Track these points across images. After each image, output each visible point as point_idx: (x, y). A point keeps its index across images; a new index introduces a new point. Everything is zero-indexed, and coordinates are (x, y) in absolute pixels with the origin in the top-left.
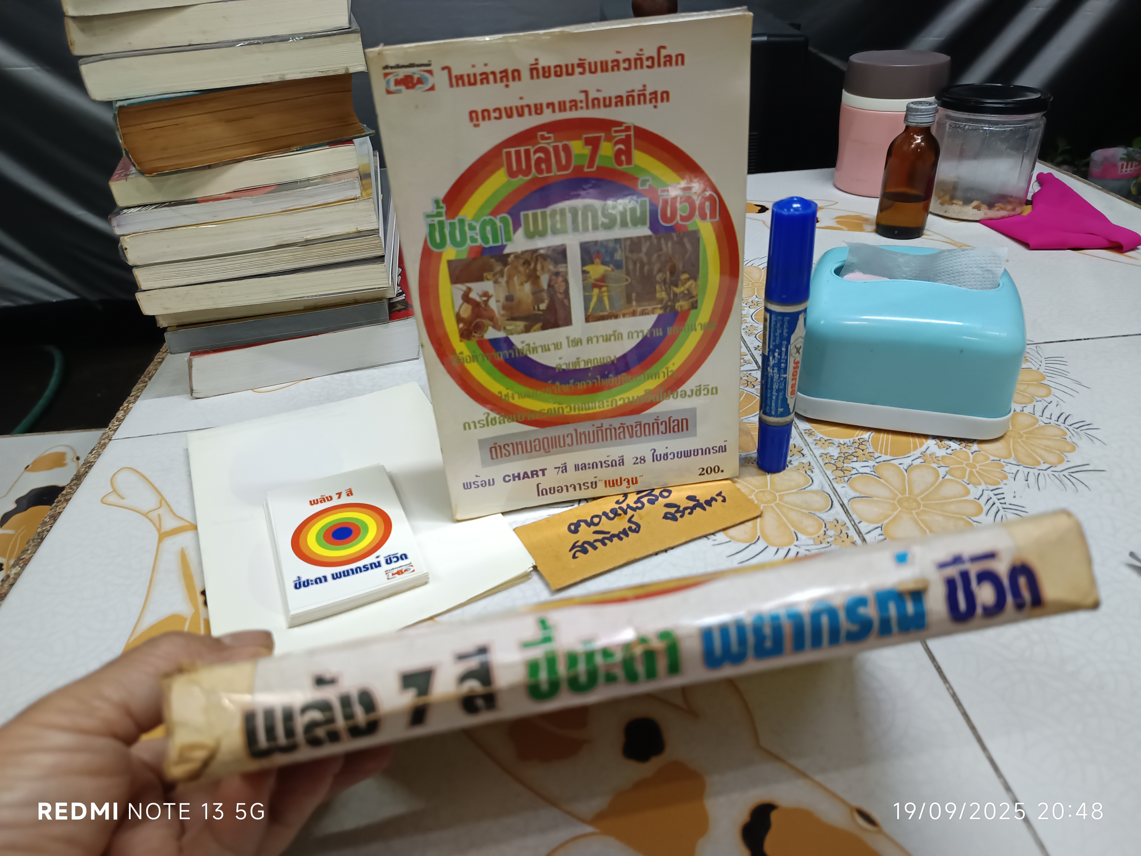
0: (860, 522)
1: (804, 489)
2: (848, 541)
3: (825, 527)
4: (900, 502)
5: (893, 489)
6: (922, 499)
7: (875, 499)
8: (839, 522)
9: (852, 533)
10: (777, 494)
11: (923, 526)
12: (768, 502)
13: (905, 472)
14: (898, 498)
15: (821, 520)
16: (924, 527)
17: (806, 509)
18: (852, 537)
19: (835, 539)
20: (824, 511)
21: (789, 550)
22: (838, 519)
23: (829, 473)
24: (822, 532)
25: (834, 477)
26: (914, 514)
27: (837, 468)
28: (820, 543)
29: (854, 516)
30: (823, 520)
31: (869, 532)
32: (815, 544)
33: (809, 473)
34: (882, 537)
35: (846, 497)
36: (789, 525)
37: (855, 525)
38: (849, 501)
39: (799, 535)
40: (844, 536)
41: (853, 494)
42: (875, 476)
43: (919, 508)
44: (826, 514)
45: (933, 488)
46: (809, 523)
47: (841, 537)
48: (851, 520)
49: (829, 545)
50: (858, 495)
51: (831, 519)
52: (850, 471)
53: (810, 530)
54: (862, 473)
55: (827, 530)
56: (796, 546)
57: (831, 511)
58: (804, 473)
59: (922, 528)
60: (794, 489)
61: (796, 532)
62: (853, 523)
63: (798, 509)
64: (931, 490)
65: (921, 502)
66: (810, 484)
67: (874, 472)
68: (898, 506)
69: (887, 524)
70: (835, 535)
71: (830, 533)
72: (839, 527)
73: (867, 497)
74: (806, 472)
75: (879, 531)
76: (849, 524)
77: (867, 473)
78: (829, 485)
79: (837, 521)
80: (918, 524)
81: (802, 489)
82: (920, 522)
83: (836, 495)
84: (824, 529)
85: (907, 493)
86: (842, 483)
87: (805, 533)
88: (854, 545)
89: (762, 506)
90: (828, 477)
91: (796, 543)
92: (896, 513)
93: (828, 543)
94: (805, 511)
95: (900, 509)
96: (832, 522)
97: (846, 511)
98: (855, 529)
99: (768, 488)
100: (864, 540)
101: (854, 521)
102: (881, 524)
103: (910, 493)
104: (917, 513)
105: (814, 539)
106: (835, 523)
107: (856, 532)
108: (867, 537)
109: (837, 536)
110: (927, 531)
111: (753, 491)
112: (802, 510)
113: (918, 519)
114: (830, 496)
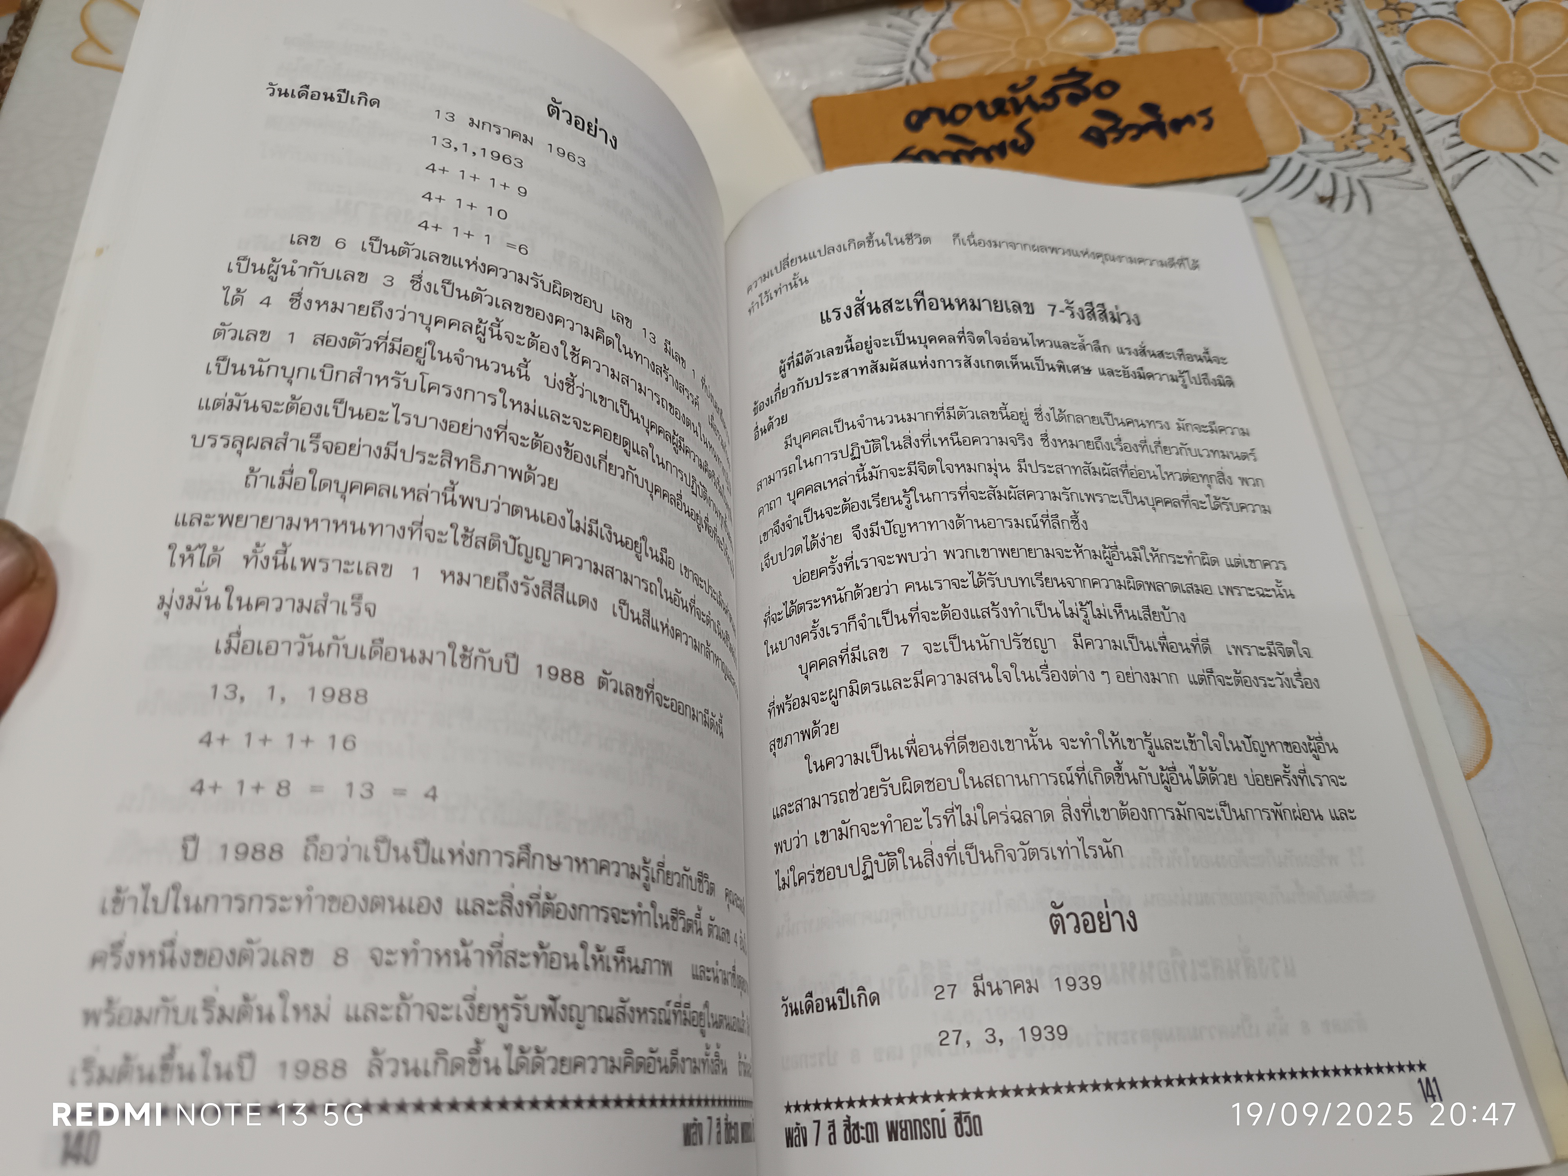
0: (1420, 111)
1: (1325, 45)
2: (1394, 146)
3: (1357, 118)
4: (1496, 73)
5: (1486, 49)
6: (1537, 70)
7: (1452, 66)
8: (1384, 110)
9: (1404, 130)
10: (1274, 55)
11: (1532, 119)
12: (1257, 69)
13: (1511, 16)
14: (1493, 66)
15: (1350, 106)
16: (1534, 123)
17: (1323, 84)
18: (1403, 138)
19: (1373, 143)
20: (1356, 89)
21: (1289, 160)
22: (1380, 104)
23: (1371, 14)
24: (1349, 129)
25: (1380, 23)
26: (1520, 97)
27: (1388, 4)
28: (1343, 148)
29: (1410, 100)
30: (1354, 106)
31: (1434, 130)
32: (1335, 151)
33: (1336, 14)
34: (1456, 140)
35: (1399, 62)
36: (1293, 116)
37: (1410, 117)
38: (1405, 68)
39: (1310, 134)
40: (1388, 136)
41: (1412, 56)
42: (1455, 22)
43: (1529, 86)
44: (1359, 95)
45: (1559, 48)
46: (1327, 110)
47: (1382, 138)
48: (1405, 106)
49: (1359, 152)
50: (1420, 58)
51: (1368, 104)
52: (1411, 12)
53: (1329, 124)
54: (1433, 17)
55: (1359, 124)
56: (1301, 153)
57: (1371, 90)
58: (1326, 13)
59: (1530, 125)
60: (1305, 45)
61: (1305, 128)
62: (1407, 112)
63: (1309, 84)
64: (1554, 52)
65: (1534, 74)
66: (1334, 36)
67: (1456, 15)
68: (1492, 81)
69: (1469, 114)
70: (1372, 134)
71: (1366, 130)
72: (1382, 119)
73: (1437, 63)
74: (1330, 12)
75: (1451, 128)
76: (1399, 114)
77: (1441, 17)
78: (1370, 39)
79: (1379, 108)
80: (1523, 116)
81: (1319, 47)
82: (1528, 113)
83: (1382, 57)
84: (1353, 123)
85: (1512, 56)
86: (1394, 34)
87: (1320, 129)
88: (1404, 154)
89: (1245, 77)
90: (1369, 23)
91: (1302, 147)
92: (1487, 94)
93: (1359, 148)
94: (1322, 88)
95: (1494, 87)
96: (1369, 110)
97: (1396, 89)
98: (1410, 124)
99: (1259, 43)
100: (1423, 145)
101: (1408, 108)
102: (1458, 114)
103: (1516, 58)
104: (1525, 96)
105: (1334, 141)
106: (1375, 111)
107: (1412, 129)
108: (1429, 139)
109: (1376, 135)
110: (1540, 131)
111: (1231, 48)
112: (1318, 87)
113: (1525, 108)
114: (1370, 60)
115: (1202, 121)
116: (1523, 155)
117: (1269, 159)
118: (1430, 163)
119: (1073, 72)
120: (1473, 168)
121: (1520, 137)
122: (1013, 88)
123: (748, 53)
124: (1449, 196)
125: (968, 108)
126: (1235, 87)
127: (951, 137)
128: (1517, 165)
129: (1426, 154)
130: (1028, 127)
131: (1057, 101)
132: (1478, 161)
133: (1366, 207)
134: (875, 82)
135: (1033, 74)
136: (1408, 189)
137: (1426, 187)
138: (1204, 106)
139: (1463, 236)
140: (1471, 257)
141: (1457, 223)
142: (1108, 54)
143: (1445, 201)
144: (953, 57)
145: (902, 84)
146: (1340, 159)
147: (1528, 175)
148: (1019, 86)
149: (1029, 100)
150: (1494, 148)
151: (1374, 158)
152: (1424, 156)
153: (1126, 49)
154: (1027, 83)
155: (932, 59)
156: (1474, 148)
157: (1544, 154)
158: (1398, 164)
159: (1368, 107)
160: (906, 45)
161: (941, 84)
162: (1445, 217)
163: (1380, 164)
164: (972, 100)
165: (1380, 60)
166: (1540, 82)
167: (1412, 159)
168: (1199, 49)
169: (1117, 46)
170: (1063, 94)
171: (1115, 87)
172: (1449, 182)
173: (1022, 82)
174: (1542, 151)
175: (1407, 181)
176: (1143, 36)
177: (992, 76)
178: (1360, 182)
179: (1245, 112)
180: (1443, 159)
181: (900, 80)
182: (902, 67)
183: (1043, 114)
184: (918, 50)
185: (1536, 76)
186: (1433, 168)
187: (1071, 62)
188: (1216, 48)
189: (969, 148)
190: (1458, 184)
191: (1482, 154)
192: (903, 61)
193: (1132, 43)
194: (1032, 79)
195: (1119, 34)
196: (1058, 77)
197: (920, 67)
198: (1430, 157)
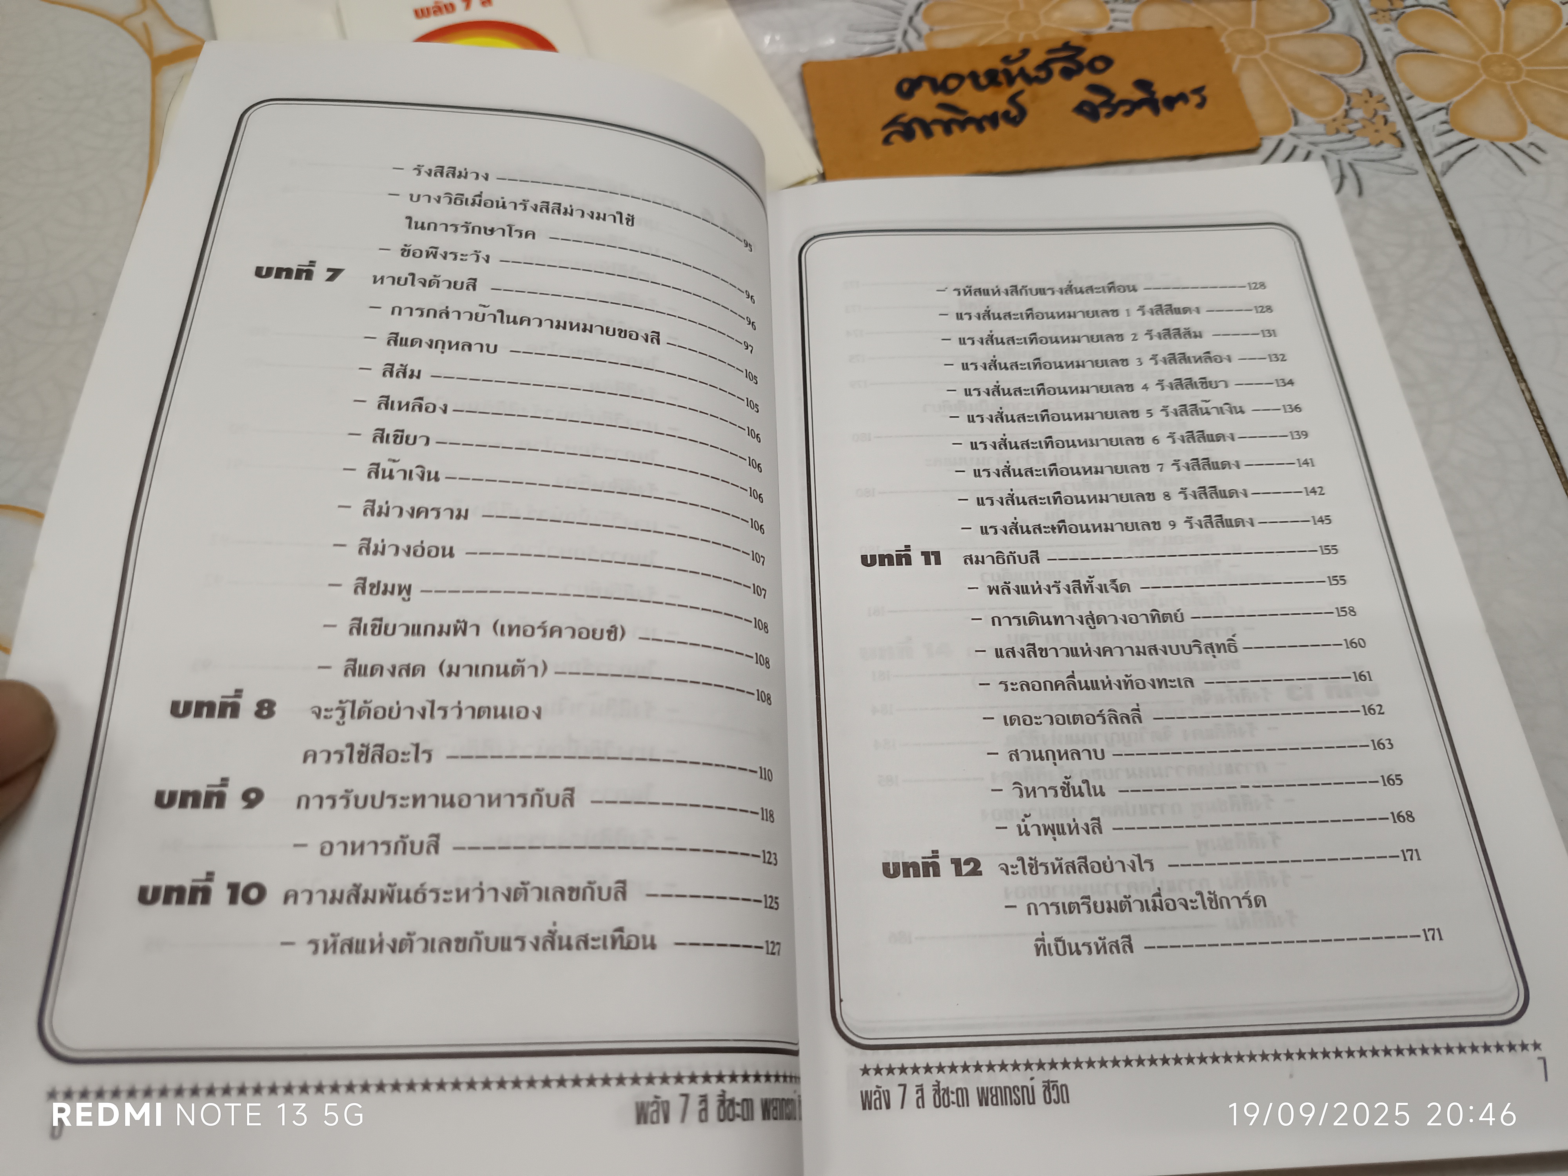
0: (1410, 98)
1: (1318, 29)
3: (1348, 102)
4: (1486, 63)
5: (1477, 39)
6: (1527, 62)
7: (1443, 55)
8: (1375, 95)
9: (1394, 115)
10: (1267, 37)
11: (1521, 110)
12: (1250, 51)
13: (1501, 8)
14: (1483, 56)
15: (1342, 91)
16: (1523, 113)
17: (1316, 67)
18: (1394, 123)
19: (1364, 127)
20: (1348, 74)
21: (1281, 141)
22: (1371, 89)
24: (1340, 113)
25: (1371, 10)
26: (1509, 88)
28: (1335, 131)
29: (1401, 86)
30: (1345, 90)
31: (1424, 117)
32: (1327, 134)
34: (1446, 127)
35: (1390, 49)
36: (1284, 97)
37: (1400, 104)
38: (1396, 55)
39: (1302, 116)
40: (1379, 121)
41: (1404, 44)
42: (1446, 12)
43: (1518, 78)
44: (1351, 79)
45: (1549, 39)
46: (1319, 93)
47: (1373, 123)
48: (1396, 92)
49: (1350, 136)
50: (1411, 45)
51: (1359, 88)
53: (1321, 107)
54: (1424, 6)
55: (1351, 108)
56: (1293, 134)
57: (1362, 75)
59: (1519, 115)
60: (1297, 29)
61: (1297, 110)
62: (1398, 98)
63: (1301, 67)
65: (1523, 66)
66: (1327, 21)
67: (1447, 5)
68: (1481, 71)
69: (1459, 103)
70: (1363, 119)
71: (1357, 114)
72: (1373, 104)
73: (1428, 51)
75: (1442, 116)
76: (1390, 100)
77: (1432, 6)
78: (1362, 25)
79: (1371, 94)
80: (1512, 106)
81: (1313, 30)
82: (1516, 103)
83: (1374, 44)
84: (1345, 107)
85: (1501, 47)
86: (1386, 22)
87: (1312, 112)
88: (1395, 140)
89: (1239, 57)
90: (1361, 10)
91: (1293, 129)
92: (1476, 84)
93: (1350, 132)
94: (1315, 72)
95: (1484, 77)
96: (1361, 95)
97: (1387, 76)
98: (1400, 111)
99: (1253, 25)
100: (1413, 131)
101: (1399, 95)
102: (1448, 102)
103: (1506, 49)
104: (1514, 87)
105: (1326, 124)
106: (1366, 96)
107: (1402, 115)
108: (1419, 125)
109: (1367, 120)
110: (1528, 120)
111: (1225, 29)
112: (1309, 70)
113: (1514, 98)
114: (1362, 47)
115: (1195, 99)
116: (1512, 144)
117: (1261, 139)
118: (1420, 149)
119: (1066, 46)
120: (1463, 155)
121: (1509, 127)
122: (1006, 59)
123: (738, 14)
124: (1439, 182)
125: (961, 78)
126: (1228, 67)
127: (943, 106)
128: (1506, 154)
129: (1416, 140)
130: (1021, 99)
131: (1050, 74)
132: (1469, 149)
133: (1357, 190)
134: (867, 49)
135: (1026, 46)
136: (1398, 173)
137: (1416, 172)
138: (1197, 85)
139: (1452, 222)
140: (1460, 242)
141: (1446, 209)
142: (1103, 30)
143: (1434, 187)
144: (945, 28)
145: (893, 52)
146: (1332, 142)
147: (1516, 164)
148: (1011, 59)
149: (1022, 72)
150: (1483, 137)
151: (1365, 142)
152: (1414, 143)
153: (1120, 26)
154: (1019, 55)
155: (924, 28)
156: (1464, 136)
157: (1532, 144)
158: (1388, 149)
159: (1359, 91)
160: (899, 14)
161: (933, 53)
162: (1434, 203)
163: (1371, 149)
164: (965, 70)
165: (1372, 46)
166: (1529, 74)
167: (1402, 145)
168: (1193, 28)
169: (1111, 23)
170: (1057, 67)
171: (1109, 62)
172: (1438, 168)
173: (1015, 54)
174: (1530, 141)
175: (1397, 166)
176: (1137, 14)
177: (984, 48)
178: (1351, 165)
179: (1238, 92)
180: (1433, 146)
181: (892, 48)
182: (894, 35)
183: (1035, 86)
184: (911, 19)
185: (1525, 68)
186: (1423, 154)
187: (1065, 36)
188: (1209, 28)
189: (961, 118)
190: (1447, 171)
191: (1471, 142)
192: (895, 29)
193: (1126, 21)
194: (1025, 52)
195: (1113, 11)
196: (1050, 51)
197: (912, 36)
198: (1420, 143)
